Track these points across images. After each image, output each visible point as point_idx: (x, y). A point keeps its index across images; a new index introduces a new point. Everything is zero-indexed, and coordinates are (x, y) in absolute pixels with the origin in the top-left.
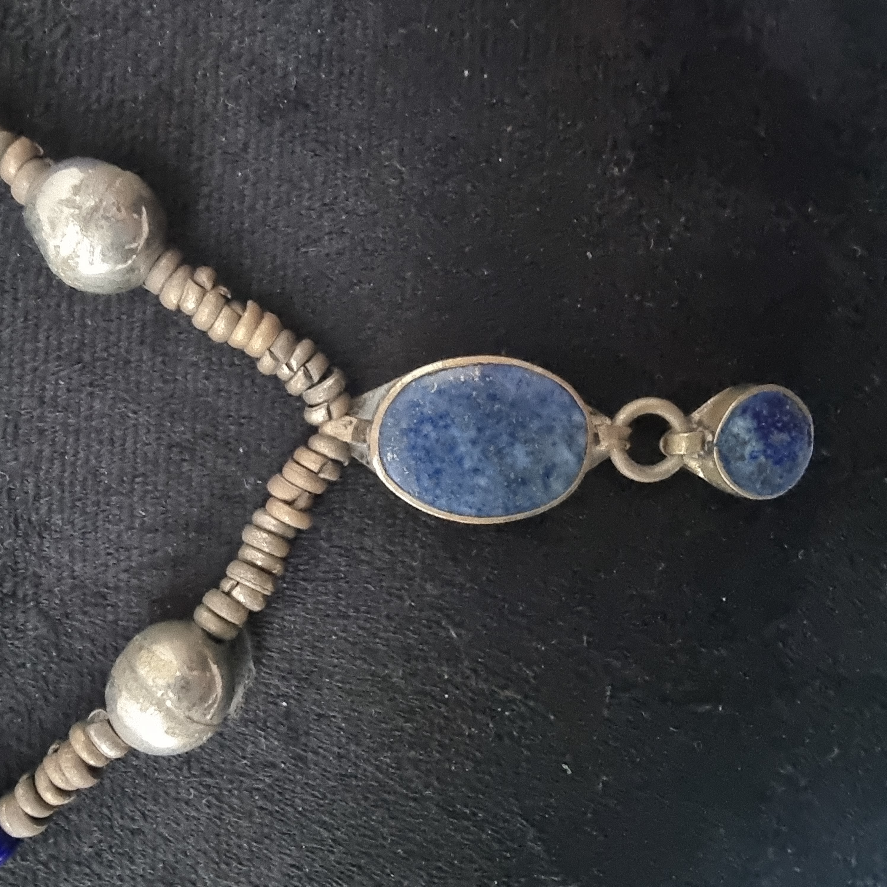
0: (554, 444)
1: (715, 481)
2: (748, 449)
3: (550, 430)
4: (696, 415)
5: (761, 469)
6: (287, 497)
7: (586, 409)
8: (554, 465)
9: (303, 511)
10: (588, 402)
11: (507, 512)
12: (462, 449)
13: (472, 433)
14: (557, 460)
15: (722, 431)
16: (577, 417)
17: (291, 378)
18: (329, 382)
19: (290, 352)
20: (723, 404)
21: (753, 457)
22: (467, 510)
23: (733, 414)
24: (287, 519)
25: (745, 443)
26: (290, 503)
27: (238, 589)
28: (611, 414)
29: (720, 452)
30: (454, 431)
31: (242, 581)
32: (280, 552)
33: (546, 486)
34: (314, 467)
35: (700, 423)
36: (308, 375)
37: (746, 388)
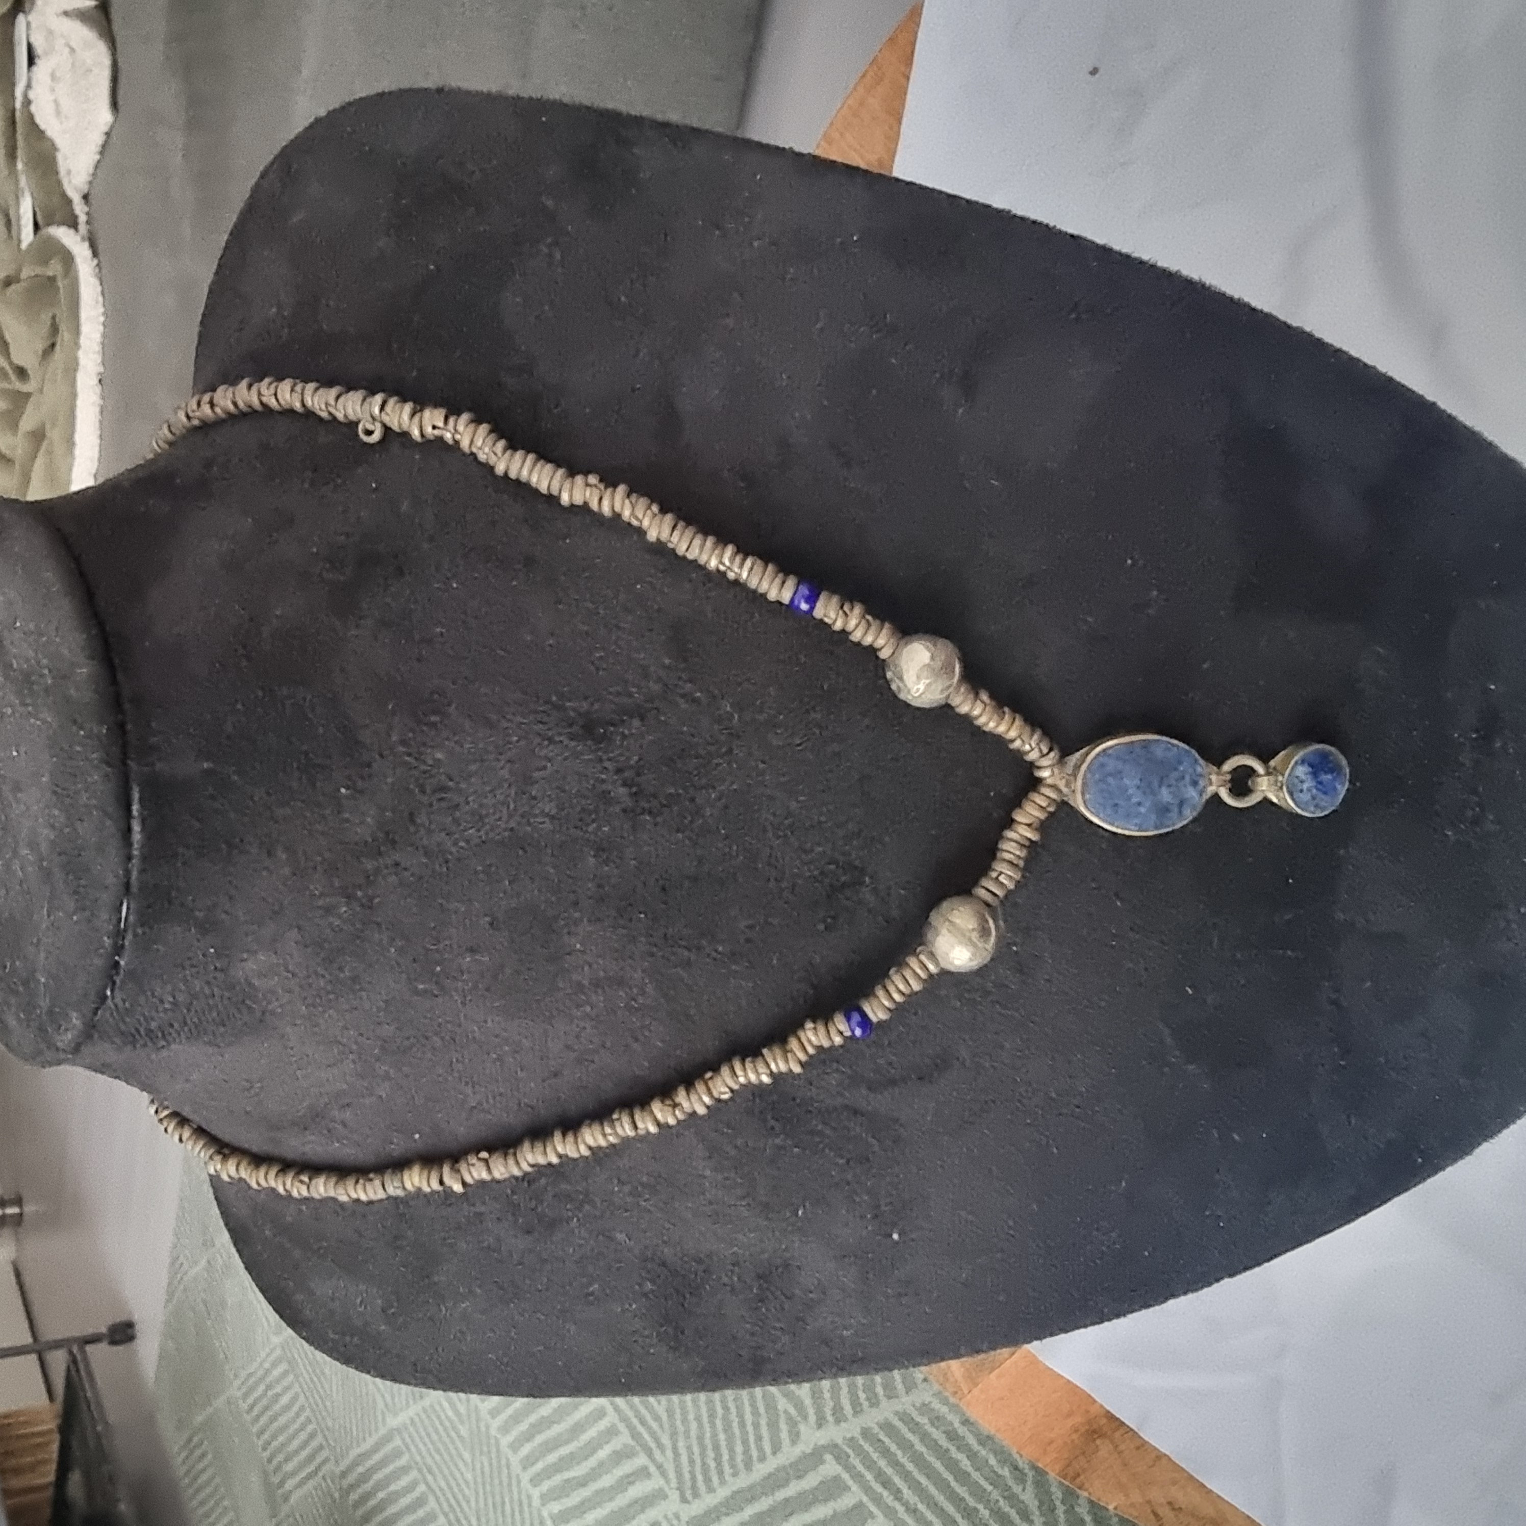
0: (1185, 786)
1: (1282, 804)
2: (1305, 786)
3: (1183, 778)
4: (1272, 763)
5: (1314, 798)
6: (1028, 822)
7: (1201, 761)
8: (1187, 800)
9: (1036, 829)
10: (1203, 757)
11: (1157, 828)
12: (1130, 791)
13: (1137, 782)
14: (1187, 796)
15: (1290, 775)
16: (1199, 769)
17: (1029, 752)
18: (1052, 754)
19: (1032, 735)
20: (1289, 758)
21: (1309, 790)
22: (1133, 827)
23: (1296, 763)
24: (1029, 835)
25: (1302, 782)
26: (1029, 825)
27: (1003, 876)
28: (1219, 764)
29: (1288, 788)
30: (1127, 781)
31: (1004, 871)
32: (1023, 853)
33: (1180, 812)
34: (1044, 804)
35: (1275, 768)
36: (1041, 751)
37: (1305, 746)
